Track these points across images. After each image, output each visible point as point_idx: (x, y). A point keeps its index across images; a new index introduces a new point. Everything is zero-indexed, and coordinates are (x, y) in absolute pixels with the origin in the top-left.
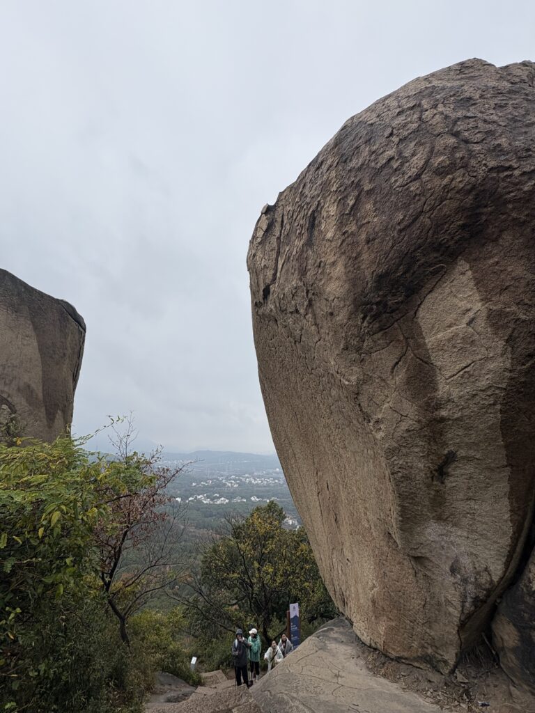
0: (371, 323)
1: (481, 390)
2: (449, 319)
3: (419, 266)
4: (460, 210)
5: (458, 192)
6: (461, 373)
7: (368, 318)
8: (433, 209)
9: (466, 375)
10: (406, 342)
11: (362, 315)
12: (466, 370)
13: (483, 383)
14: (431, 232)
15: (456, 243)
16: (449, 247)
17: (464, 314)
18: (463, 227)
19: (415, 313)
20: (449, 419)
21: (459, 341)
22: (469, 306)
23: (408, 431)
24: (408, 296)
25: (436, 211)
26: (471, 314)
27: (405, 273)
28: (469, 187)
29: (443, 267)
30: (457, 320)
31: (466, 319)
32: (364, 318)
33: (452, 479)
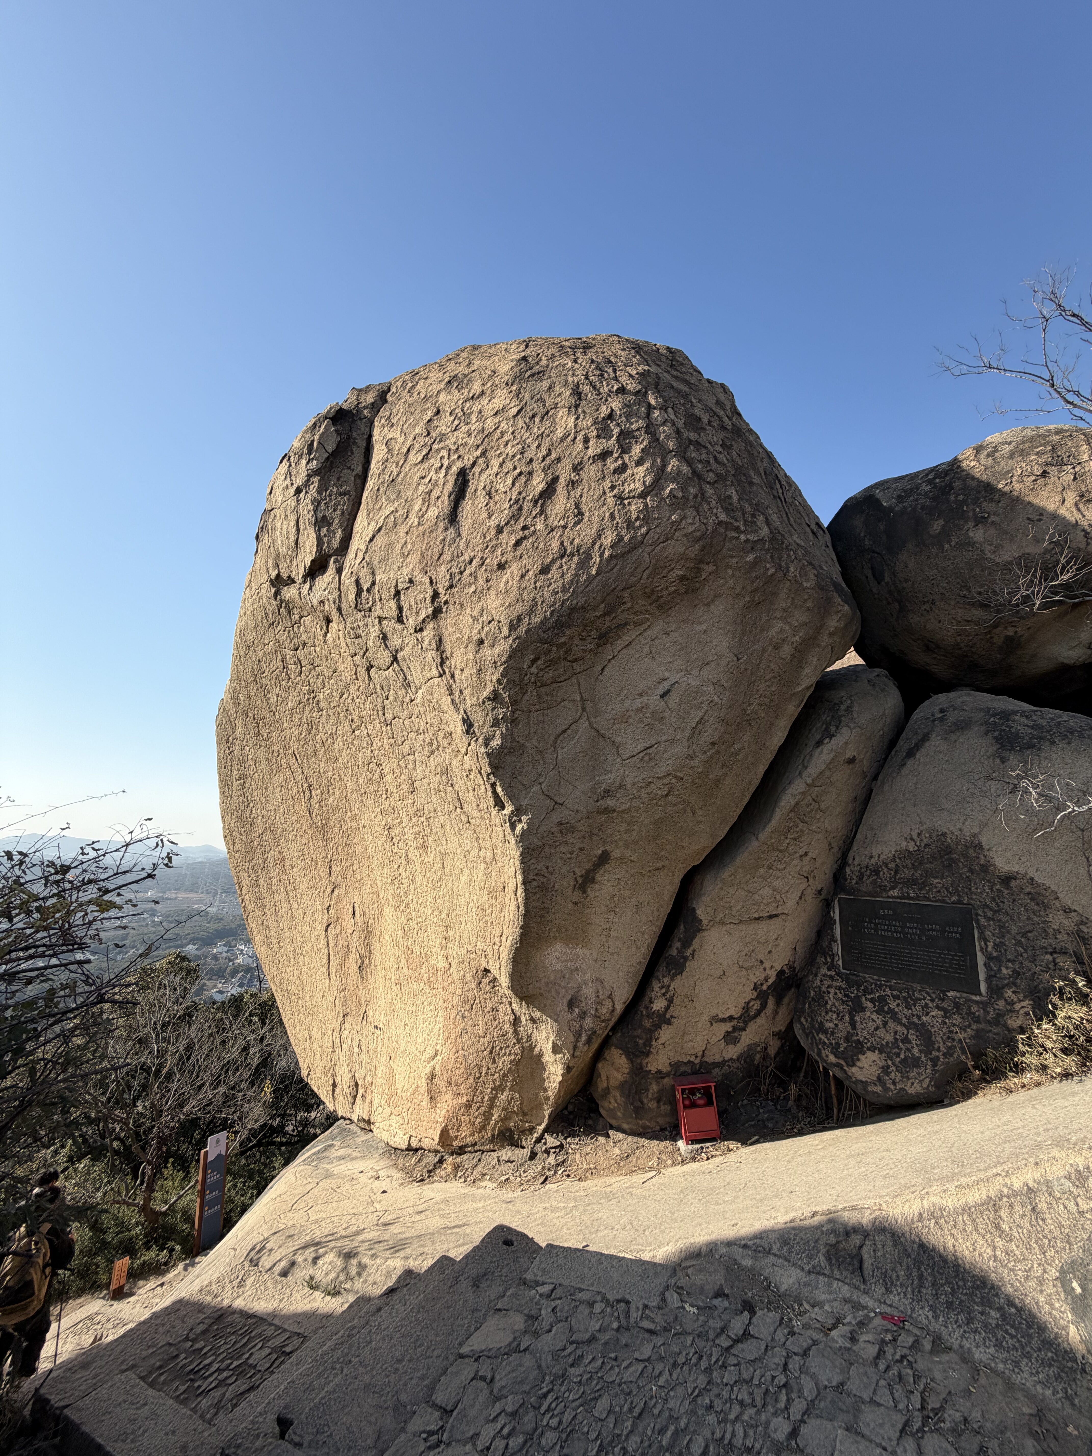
0: (541, 670)
1: (658, 778)
2: (641, 686)
3: (623, 612)
4: (683, 557)
5: (685, 535)
6: (642, 754)
7: (539, 662)
8: (655, 544)
9: (647, 758)
10: (583, 704)
11: (532, 657)
12: (648, 751)
13: (663, 769)
14: (647, 572)
15: (670, 594)
16: (662, 597)
17: (659, 683)
18: (682, 578)
19: (603, 670)
20: (614, 811)
21: (648, 715)
22: (666, 674)
23: (560, 824)
24: (599, 646)
25: (659, 548)
26: (666, 685)
27: (604, 615)
28: (698, 534)
29: (648, 619)
30: (649, 688)
31: (660, 691)
32: (534, 661)
33: (597, 887)
